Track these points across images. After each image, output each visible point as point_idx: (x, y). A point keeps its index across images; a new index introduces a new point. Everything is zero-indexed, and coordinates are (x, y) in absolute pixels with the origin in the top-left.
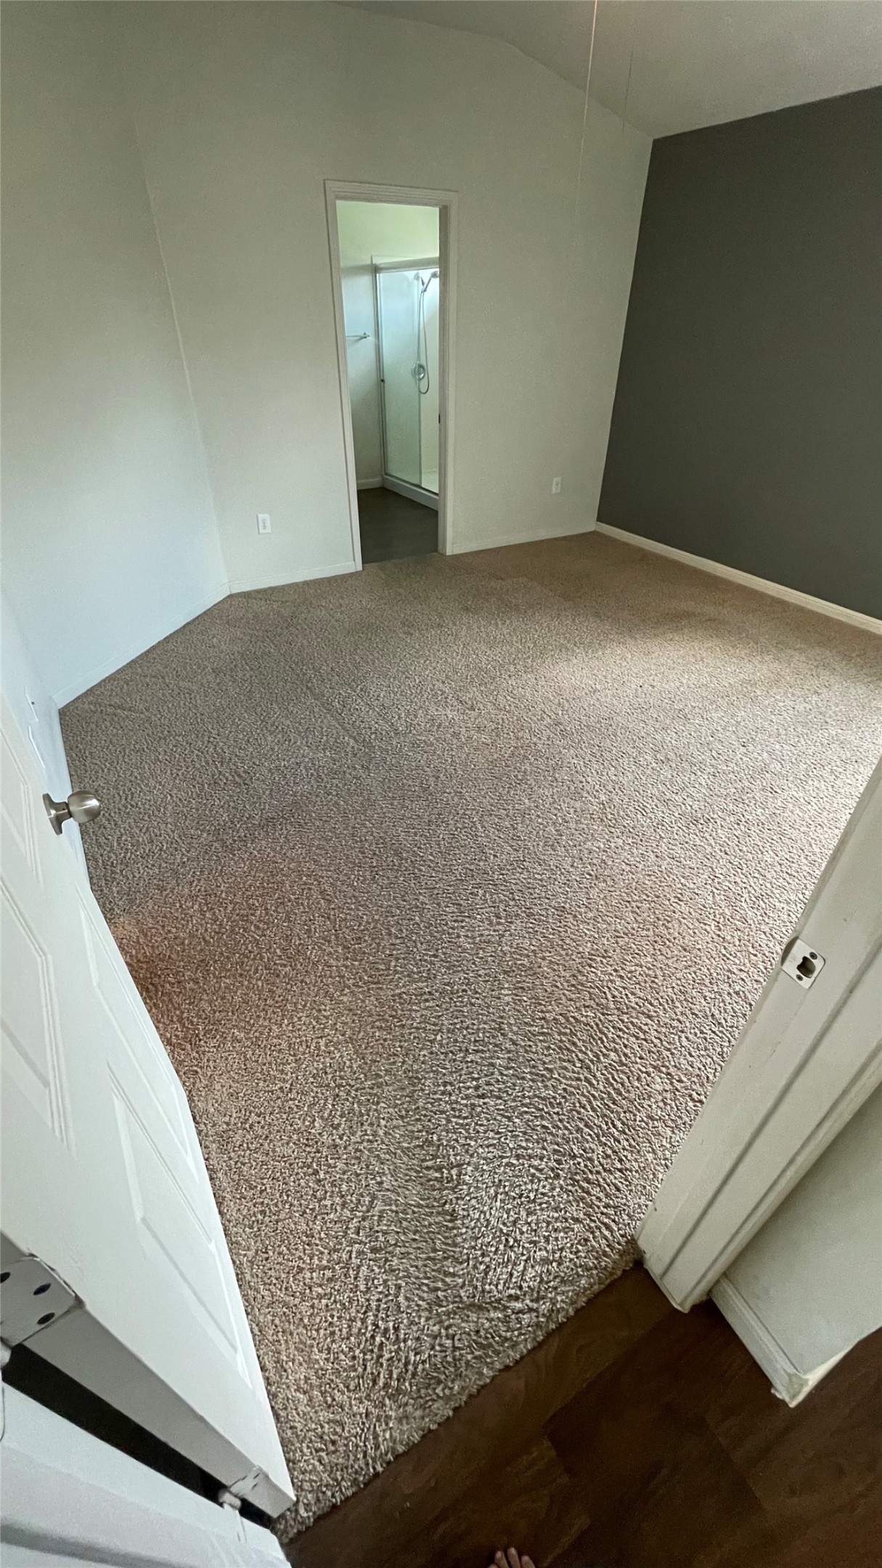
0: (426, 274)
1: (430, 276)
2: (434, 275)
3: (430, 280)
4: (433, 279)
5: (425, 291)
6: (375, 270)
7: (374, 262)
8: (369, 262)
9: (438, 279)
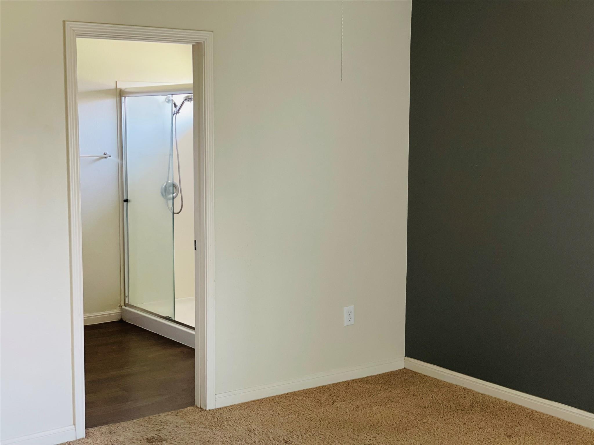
0: (178, 99)
1: (182, 100)
2: (188, 99)
3: (183, 102)
4: (186, 103)
5: (178, 112)
6: (121, 94)
7: (118, 87)
8: (113, 86)
9: (192, 102)
